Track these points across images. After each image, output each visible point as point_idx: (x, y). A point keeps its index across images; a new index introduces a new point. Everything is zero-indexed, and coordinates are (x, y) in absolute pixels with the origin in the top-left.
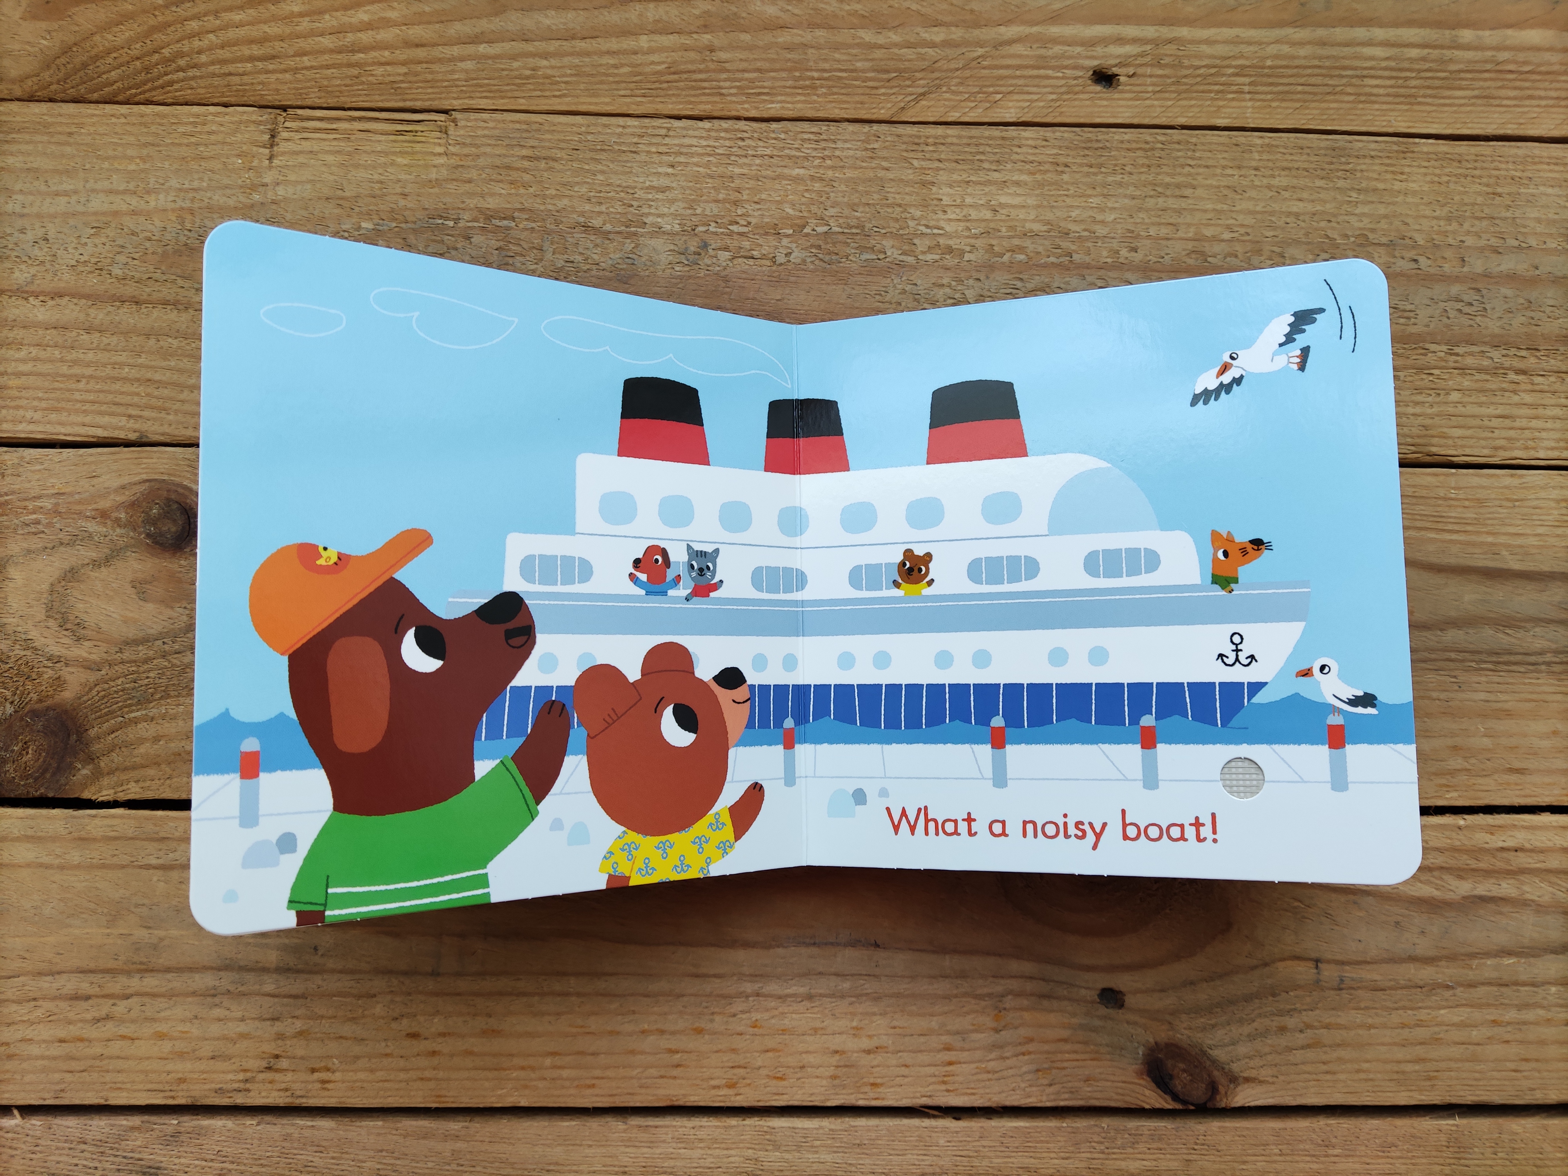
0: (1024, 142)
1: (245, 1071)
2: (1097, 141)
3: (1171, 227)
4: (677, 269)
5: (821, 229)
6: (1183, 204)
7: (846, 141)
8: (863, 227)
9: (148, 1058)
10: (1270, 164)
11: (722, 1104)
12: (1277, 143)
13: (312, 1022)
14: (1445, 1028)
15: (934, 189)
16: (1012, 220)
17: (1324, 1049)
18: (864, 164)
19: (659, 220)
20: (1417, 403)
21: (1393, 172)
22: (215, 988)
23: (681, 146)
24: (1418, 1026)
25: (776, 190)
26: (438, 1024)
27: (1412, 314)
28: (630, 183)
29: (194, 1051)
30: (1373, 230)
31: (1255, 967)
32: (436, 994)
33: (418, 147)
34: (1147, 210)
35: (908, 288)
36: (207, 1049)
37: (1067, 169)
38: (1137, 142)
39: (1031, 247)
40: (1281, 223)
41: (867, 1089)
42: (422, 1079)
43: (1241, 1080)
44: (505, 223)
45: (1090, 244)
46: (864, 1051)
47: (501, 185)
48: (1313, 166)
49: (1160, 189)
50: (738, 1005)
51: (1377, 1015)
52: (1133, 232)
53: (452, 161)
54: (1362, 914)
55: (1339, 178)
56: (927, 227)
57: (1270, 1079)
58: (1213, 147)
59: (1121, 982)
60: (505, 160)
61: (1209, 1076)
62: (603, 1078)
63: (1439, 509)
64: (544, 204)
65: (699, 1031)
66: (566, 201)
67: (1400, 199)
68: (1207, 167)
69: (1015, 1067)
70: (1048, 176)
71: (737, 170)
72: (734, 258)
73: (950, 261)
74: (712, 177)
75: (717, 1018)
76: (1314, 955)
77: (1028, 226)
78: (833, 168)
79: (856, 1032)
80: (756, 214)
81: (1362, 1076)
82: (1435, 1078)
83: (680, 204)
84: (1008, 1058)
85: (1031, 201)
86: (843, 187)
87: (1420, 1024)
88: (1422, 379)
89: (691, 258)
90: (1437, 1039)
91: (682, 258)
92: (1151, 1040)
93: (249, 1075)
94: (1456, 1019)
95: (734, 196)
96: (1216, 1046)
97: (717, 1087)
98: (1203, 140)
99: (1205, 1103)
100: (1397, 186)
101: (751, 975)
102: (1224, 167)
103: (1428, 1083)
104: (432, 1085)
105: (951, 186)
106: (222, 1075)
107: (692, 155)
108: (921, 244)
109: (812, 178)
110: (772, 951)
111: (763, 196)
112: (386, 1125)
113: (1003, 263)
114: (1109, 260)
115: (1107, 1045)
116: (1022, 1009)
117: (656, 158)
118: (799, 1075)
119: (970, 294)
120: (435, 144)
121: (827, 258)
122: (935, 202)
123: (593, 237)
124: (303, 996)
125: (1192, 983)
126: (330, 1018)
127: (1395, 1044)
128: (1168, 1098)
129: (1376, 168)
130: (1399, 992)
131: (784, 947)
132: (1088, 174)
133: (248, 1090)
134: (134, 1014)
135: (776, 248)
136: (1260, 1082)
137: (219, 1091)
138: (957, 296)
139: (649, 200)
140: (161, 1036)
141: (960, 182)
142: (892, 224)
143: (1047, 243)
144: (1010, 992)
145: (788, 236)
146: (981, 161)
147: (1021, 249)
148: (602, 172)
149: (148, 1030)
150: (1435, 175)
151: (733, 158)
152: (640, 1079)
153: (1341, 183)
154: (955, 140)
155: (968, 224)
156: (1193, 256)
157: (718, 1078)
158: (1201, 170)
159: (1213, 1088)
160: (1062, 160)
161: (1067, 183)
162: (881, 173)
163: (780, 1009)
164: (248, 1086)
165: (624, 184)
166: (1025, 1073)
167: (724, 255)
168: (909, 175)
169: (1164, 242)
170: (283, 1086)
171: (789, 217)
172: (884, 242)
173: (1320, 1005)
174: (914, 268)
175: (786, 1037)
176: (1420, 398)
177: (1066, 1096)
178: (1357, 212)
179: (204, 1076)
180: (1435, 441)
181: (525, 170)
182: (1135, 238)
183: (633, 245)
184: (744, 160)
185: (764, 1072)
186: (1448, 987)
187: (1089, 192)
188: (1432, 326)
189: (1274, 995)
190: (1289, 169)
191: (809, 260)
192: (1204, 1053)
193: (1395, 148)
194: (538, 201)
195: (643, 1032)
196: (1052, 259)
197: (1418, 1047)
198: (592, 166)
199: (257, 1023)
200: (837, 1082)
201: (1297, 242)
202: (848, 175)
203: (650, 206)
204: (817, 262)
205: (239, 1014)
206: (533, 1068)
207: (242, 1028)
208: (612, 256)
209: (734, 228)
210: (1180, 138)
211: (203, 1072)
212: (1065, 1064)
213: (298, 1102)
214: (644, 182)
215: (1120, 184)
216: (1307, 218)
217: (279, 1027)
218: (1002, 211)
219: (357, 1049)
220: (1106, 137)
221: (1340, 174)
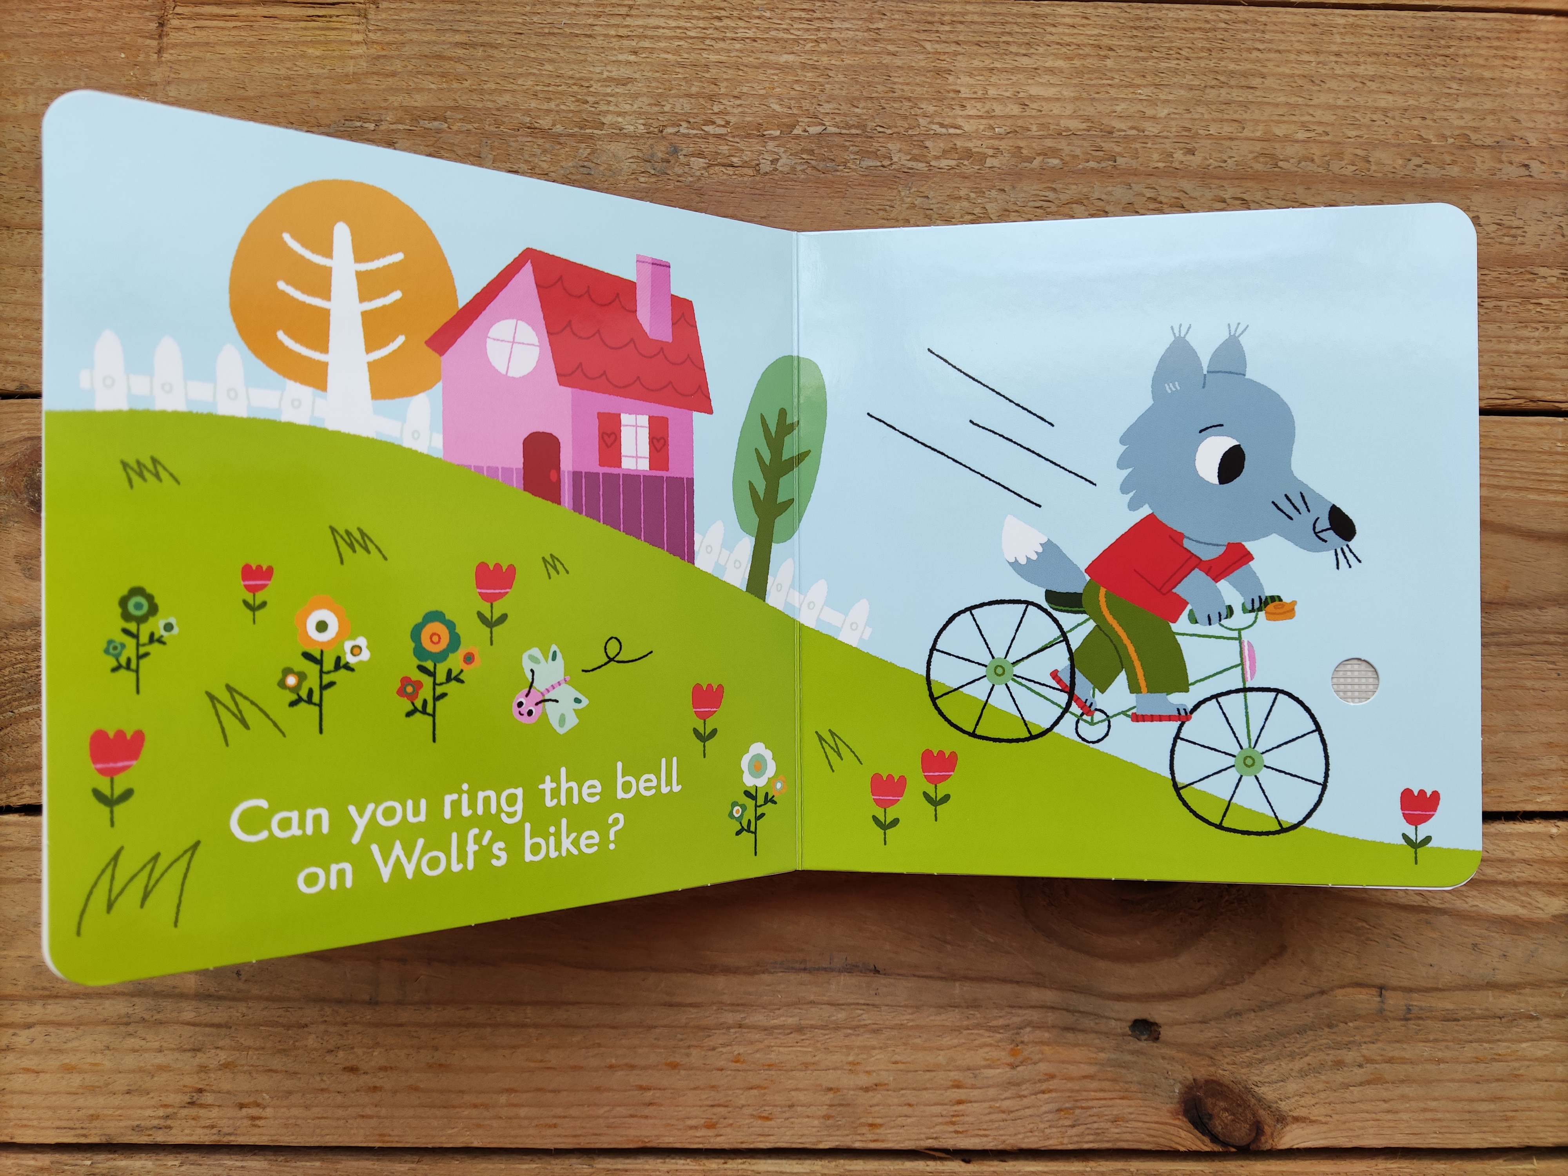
0: (1060, 20)
1: (166, 1106)
2: (1147, 19)
3: (1236, 124)
4: (642, 180)
5: (814, 130)
6: (1250, 96)
7: (844, 20)
8: (865, 126)
9: (55, 1093)
10: (1354, 49)
11: (701, 1146)
12: (1363, 22)
13: (237, 1054)
14: (1527, 1063)
15: (951, 79)
16: (1044, 116)
17: (1385, 1086)
18: (866, 48)
19: (620, 119)
20: (1520, 339)
21: (1503, 57)
22: (128, 1015)
23: (645, 27)
24: (1494, 1060)
25: (760, 82)
26: (378, 1057)
27: (1519, 232)
28: (585, 74)
29: (107, 1085)
30: (1476, 129)
31: (1312, 995)
32: (376, 1025)
33: (332, 35)
34: (1208, 104)
35: (918, 201)
36: (121, 1082)
37: (1111, 53)
38: (1196, 21)
39: (1067, 149)
40: (1367, 121)
41: (864, 1130)
42: (363, 1116)
43: (1290, 1119)
44: (436, 124)
45: (1138, 146)
46: (861, 1089)
47: (430, 78)
48: (1405, 50)
49: (1222, 79)
50: (718, 1039)
51: (1447, 1047)
52: (1190, 130)
53: (372, 51)
54: (1435, 935)
55: (1436, 65)
56: (942, 125)
57: (1323, 1119)
58: (1286, 27)
59: (1157, 1012)
60: (435, 48)
61: (1254, 1115)
62: (565, 1117)
63: (1543, 465)
64: (482, 100)
65: (674, 1066)
66: (508, 97)
67: (1510, 90)
68: (1279, 52)
69: (1033, 1107)
70: (1089, 62)
71: (713, 57)
72: (710, 166)
73: (969, 168)
74: (683, 66)
75: (694, 1052)
76: (1379, 981)
77: (1064, 123)
78: (829, 53)
79: (853, 1067)
80: (736, 111)
81: (1429, 1115)
82: (1512, 1118)
83: (644, 99)
84: (1025, 1097)
85: (1067, 93)
86: (841, 77)
87: (1497, 1058)
88: (1529, 310)
89: (659, 166)
90: (1516, 1076)
91: (648, 167)
92: (1190, 1076)
93: (169, 1111)
94: (1540, 1053)
95: (710, 89)
96: (1263, 1083)
97: (696, 1128)
98: (1274, 19)
99: (1248, 1145)
100: (1508, 74)
101: (733, 1005)
102: (1299, 52)
103: (1505, 1124)
104: (373, 1122)
105: (971, 75)
106: (139, 1111)
107: (659, 39)
108: (934, 147)
109: (804, 66)
110: (756, 976)
111: (745, 90)
112: (325, 1165)
113: (1033, 170)
114: (1161, 165)
115: (1139, 1083)
116: (1042, 1043)
117: (615, 43)
118: (787, 1115)
119: (992, 208)
120: (352, 31)
121: (821, 165)
122: (952, 95)
123: (540, 142)
124: (227, 1026)
125: (1238, 1014)
126: (256, 1049)
127: (1468, 1081)
128: (1206, 1139)
129: (1482, 52)
130: (1474, 1023)
131: (770, 973)
132: (1136, 59)
133: (170, 1128)
134: (36, 1045)
135: (761, 153)
136: (1312, 1122)
137: (137, 1129)
138: (977, 211)
139: (607, 95)
140: (69, 1069)
141: (981, 69)
142: (900, 123)
143: (1086, 144)
144: (1029, 1024)
145: (774, 138)
146: (1008, 43)
147: (1054, 152)
148: (551, 61)
149: (54, 1062)
150: (1555, 60)
151: (708, 42)
152: (607, 1118)
153: (1439, 72)
154: (976, 18)
155: (991, 122)
156: (1261, 160)
157: (696, 1118)
158: (1272, 55)
159: (1258, 1129)
160: (1105, 41)
161: (1111, 70)
162: (887, 59)
163: (766, 1042)
164: (169, 1122)
165: (577, 76)
166: (1046, 1113)
167: (698, 163)
168: (920, 61)
169: (1227, 143)
170: (208, 1123)
171: (776, 115)
172: (889, 145)
173: (1383, 1037)
174: (925, 177)
175: (773, 1073)
176: (1525, 333)
177: (1091, 1138)
178: (1456, 107)
179: (119, 1112)
180: (1541, 383)
181: (459, 60)
182: (1193, 137)
183: (589, 150)
184: (721, 45)
185: (747, 1111)
186: (1532, 1018)
187: (1138, 81)
188: (1543, 245)
189: (1330, 1026)
190: (1377, 54)
191: (799, 168)
192: (1249, 1091)
193: (1507, 26)
194: (475, 97)
195: (611, 1067)
196: (1092, 164)
197: (1494, 1085)
198: (540, 54)
199: (177, 1055)
200: (830, 1122)
201: (1384, 143)
202: (847, 62)
203: (609, 102)
204: (809, 171)
205: (156, 1045)
206: (486, 1106)
207: (160, 1059)
208: (563, 164)
209: (710, 129)
210: (1246, 16)
211: (119, 1108)
212: (1090, 1103)
213: (226, 1140)
214: (602, 73)
215: (1175, 72)
216: (1397, 114)
217: (201, 1059)
218: (1032, 106)
219: (288, 1084)
220: (1158, 14)
221: (1438, 60)
